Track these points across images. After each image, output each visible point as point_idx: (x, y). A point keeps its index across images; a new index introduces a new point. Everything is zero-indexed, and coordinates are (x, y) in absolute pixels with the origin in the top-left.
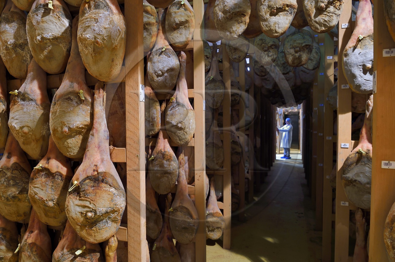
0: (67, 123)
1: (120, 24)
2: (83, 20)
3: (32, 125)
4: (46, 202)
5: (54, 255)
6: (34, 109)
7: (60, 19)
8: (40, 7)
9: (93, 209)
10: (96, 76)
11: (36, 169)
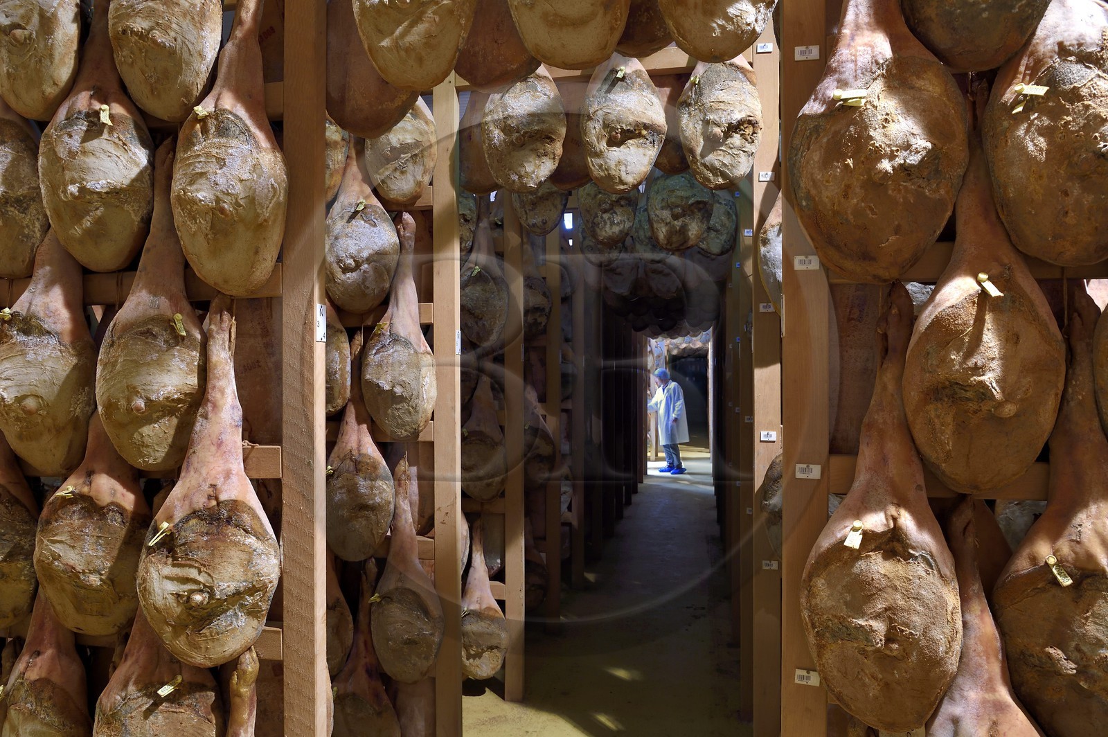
0: (144, 389)
1: (275, 171)
2: (188, 158)
3: (48, 393)
4: (82, 577)
5: (101, 702)
6: (53, 355)
7: (126, 147)
8: (77, 118)
9: (205, 586)
10: (215, 284)
11: (57, 498)
